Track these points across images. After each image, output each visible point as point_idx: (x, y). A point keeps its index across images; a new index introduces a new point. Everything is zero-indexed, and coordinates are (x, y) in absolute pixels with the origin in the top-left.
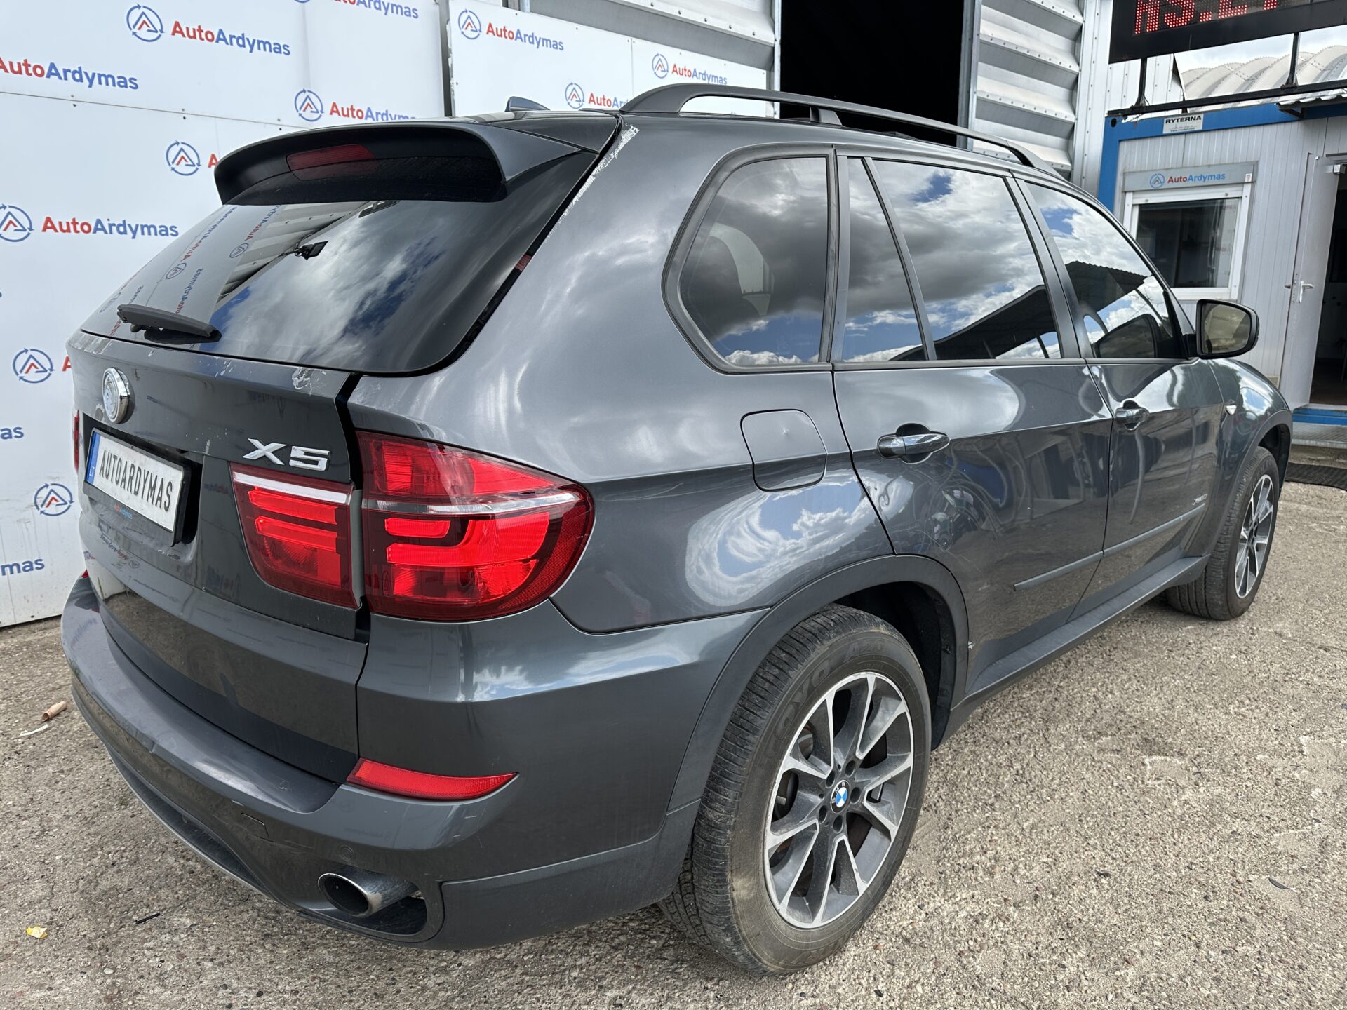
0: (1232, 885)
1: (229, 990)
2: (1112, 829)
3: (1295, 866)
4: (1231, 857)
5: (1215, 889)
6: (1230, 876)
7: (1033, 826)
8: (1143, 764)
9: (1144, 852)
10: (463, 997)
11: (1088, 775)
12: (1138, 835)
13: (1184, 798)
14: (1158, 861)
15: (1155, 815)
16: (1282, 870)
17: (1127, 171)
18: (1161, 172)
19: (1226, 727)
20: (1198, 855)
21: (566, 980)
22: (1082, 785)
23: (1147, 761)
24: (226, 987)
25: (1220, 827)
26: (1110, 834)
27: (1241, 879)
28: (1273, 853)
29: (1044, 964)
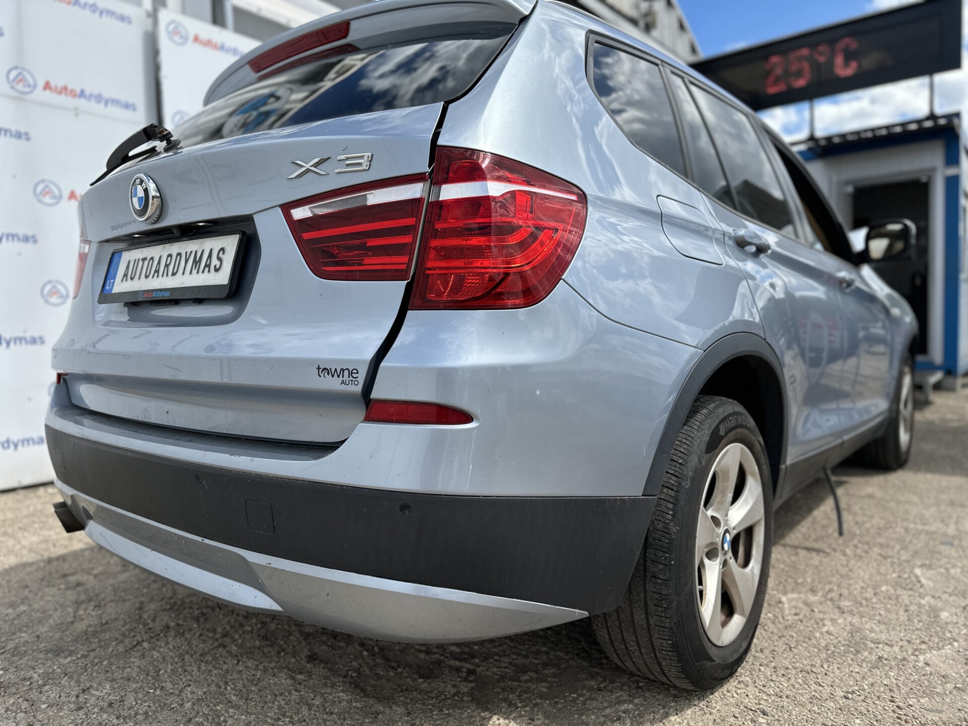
0: (894, 711)
2: (761, 665)
3: (949, 686)
4: (885, 682)
5: (878, 718)
6: (889, 703)
9: (797, 686)
12: (787, 668)
13: (825, 629)
14: (813, 693)
15: (800, 647)
16: (938, 690)
20: (851, 683)
23: (784, 599)
25: (866, 654)
26: (760, 670)
27: (901, 704)
28: (924, 675)
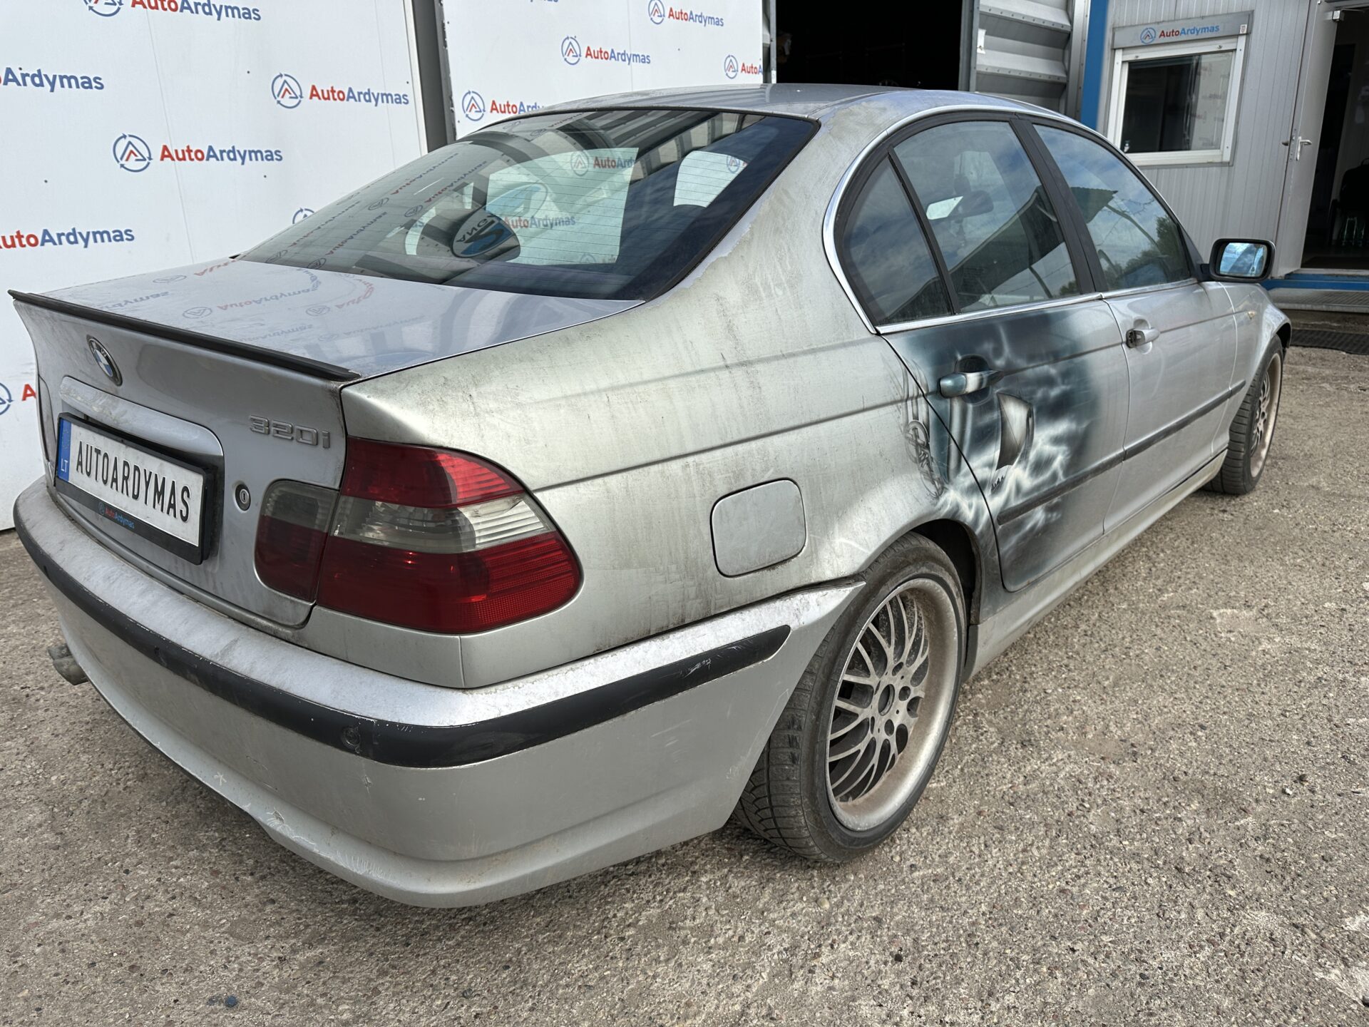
0: (1331, 729)
2: (1196, 683)
4: (1324, 702)
5: (1315, 735)
6: (1326, 721)
7: (1115, 684)
8: (1212, 618)
9: (1234, 703)
11: (1159, 631)
12: (1223, 687)
13: (1261, 648)
14: (1250, 710)
15: (1235, 666)
17: (1116, 26)
18: (1153, 26)
19: (1286, 578)
21: (655, 868)
22: (1155, 642)
23: (1215, 614)
25: (1305, 674)
27: (1339, 723)
29: (1159, 819)
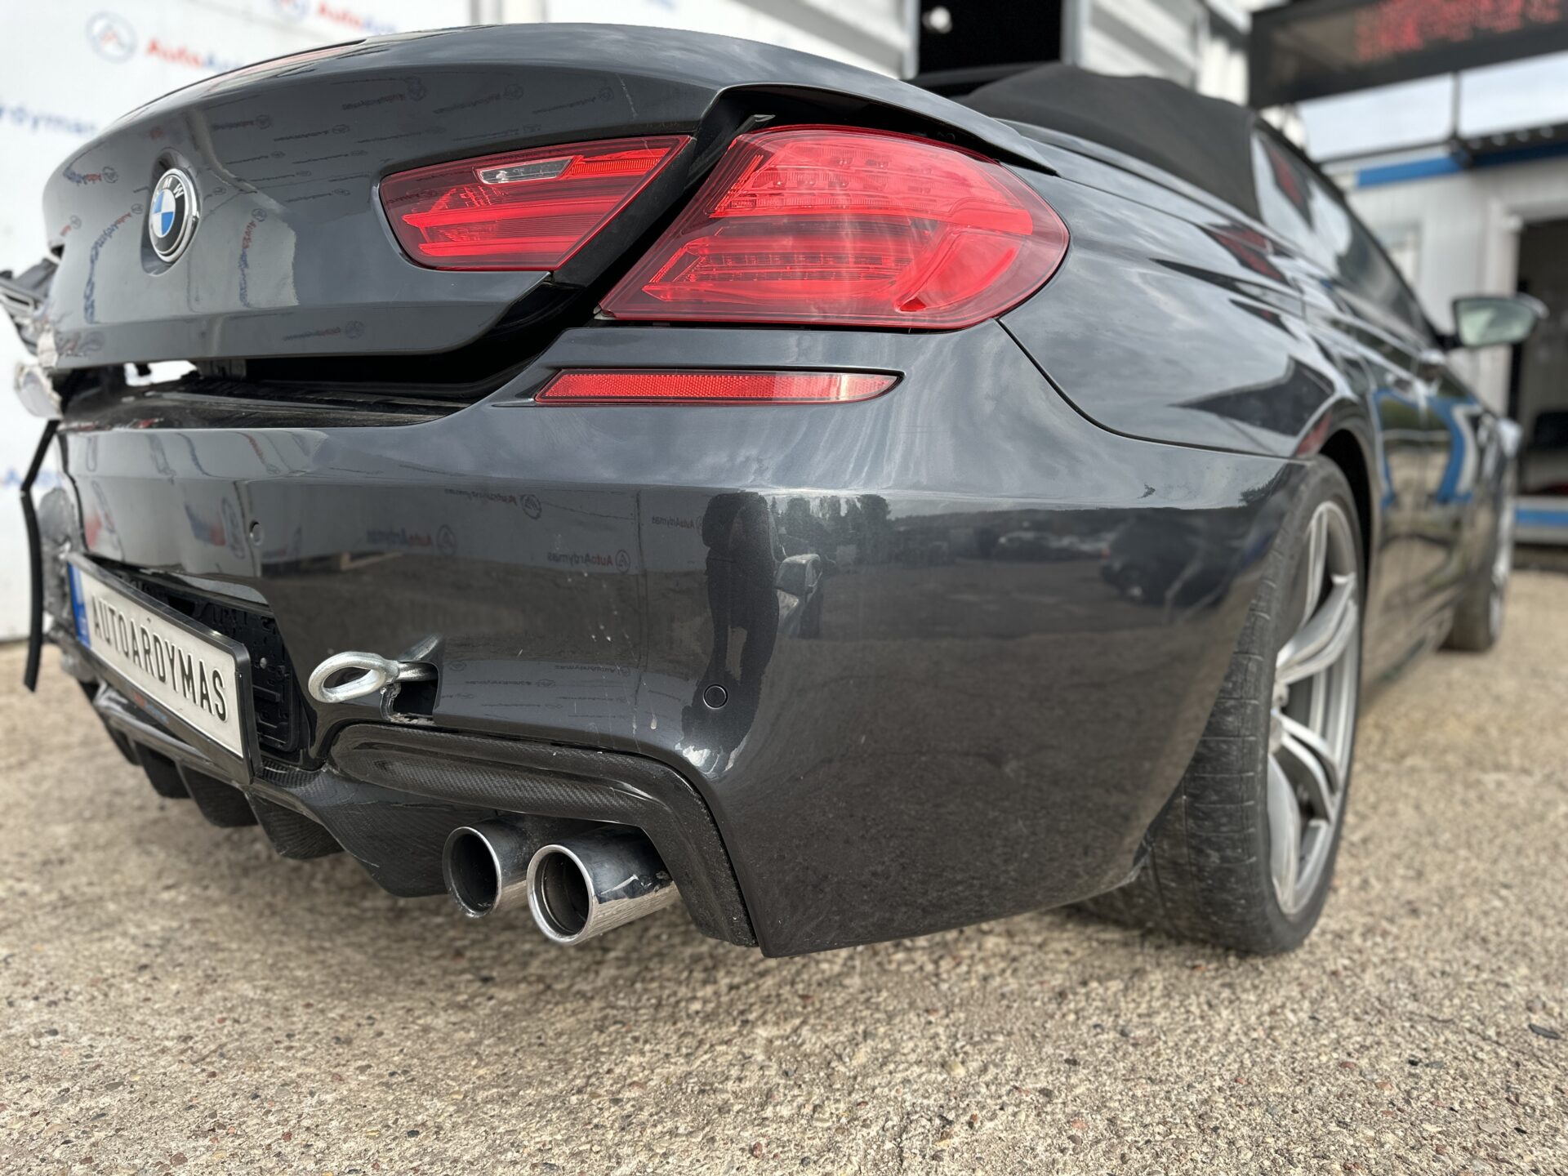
1: (59, 1037)
10: (499, 1038)
24: (54, 1033)
